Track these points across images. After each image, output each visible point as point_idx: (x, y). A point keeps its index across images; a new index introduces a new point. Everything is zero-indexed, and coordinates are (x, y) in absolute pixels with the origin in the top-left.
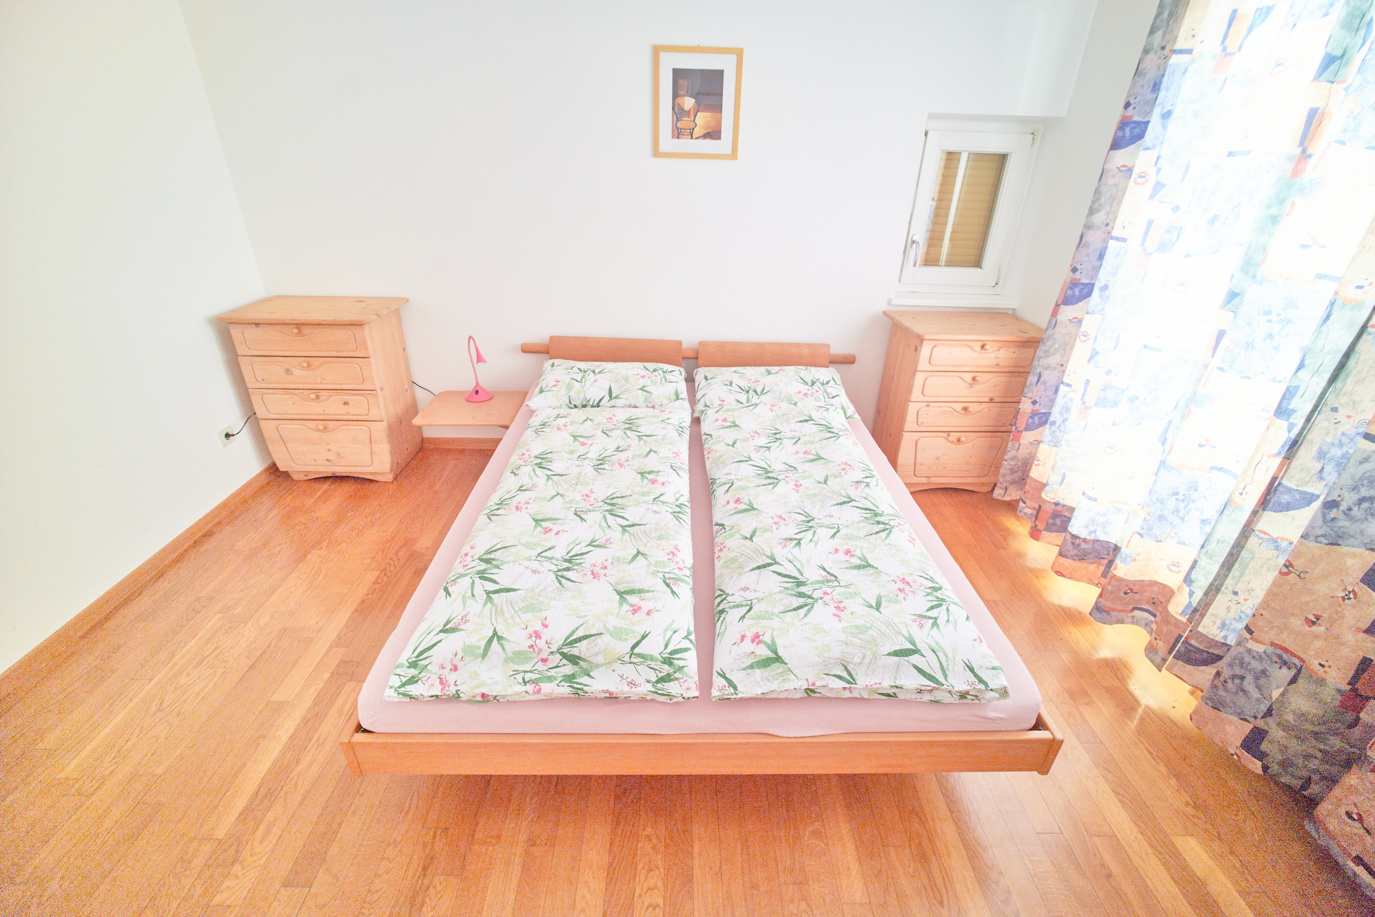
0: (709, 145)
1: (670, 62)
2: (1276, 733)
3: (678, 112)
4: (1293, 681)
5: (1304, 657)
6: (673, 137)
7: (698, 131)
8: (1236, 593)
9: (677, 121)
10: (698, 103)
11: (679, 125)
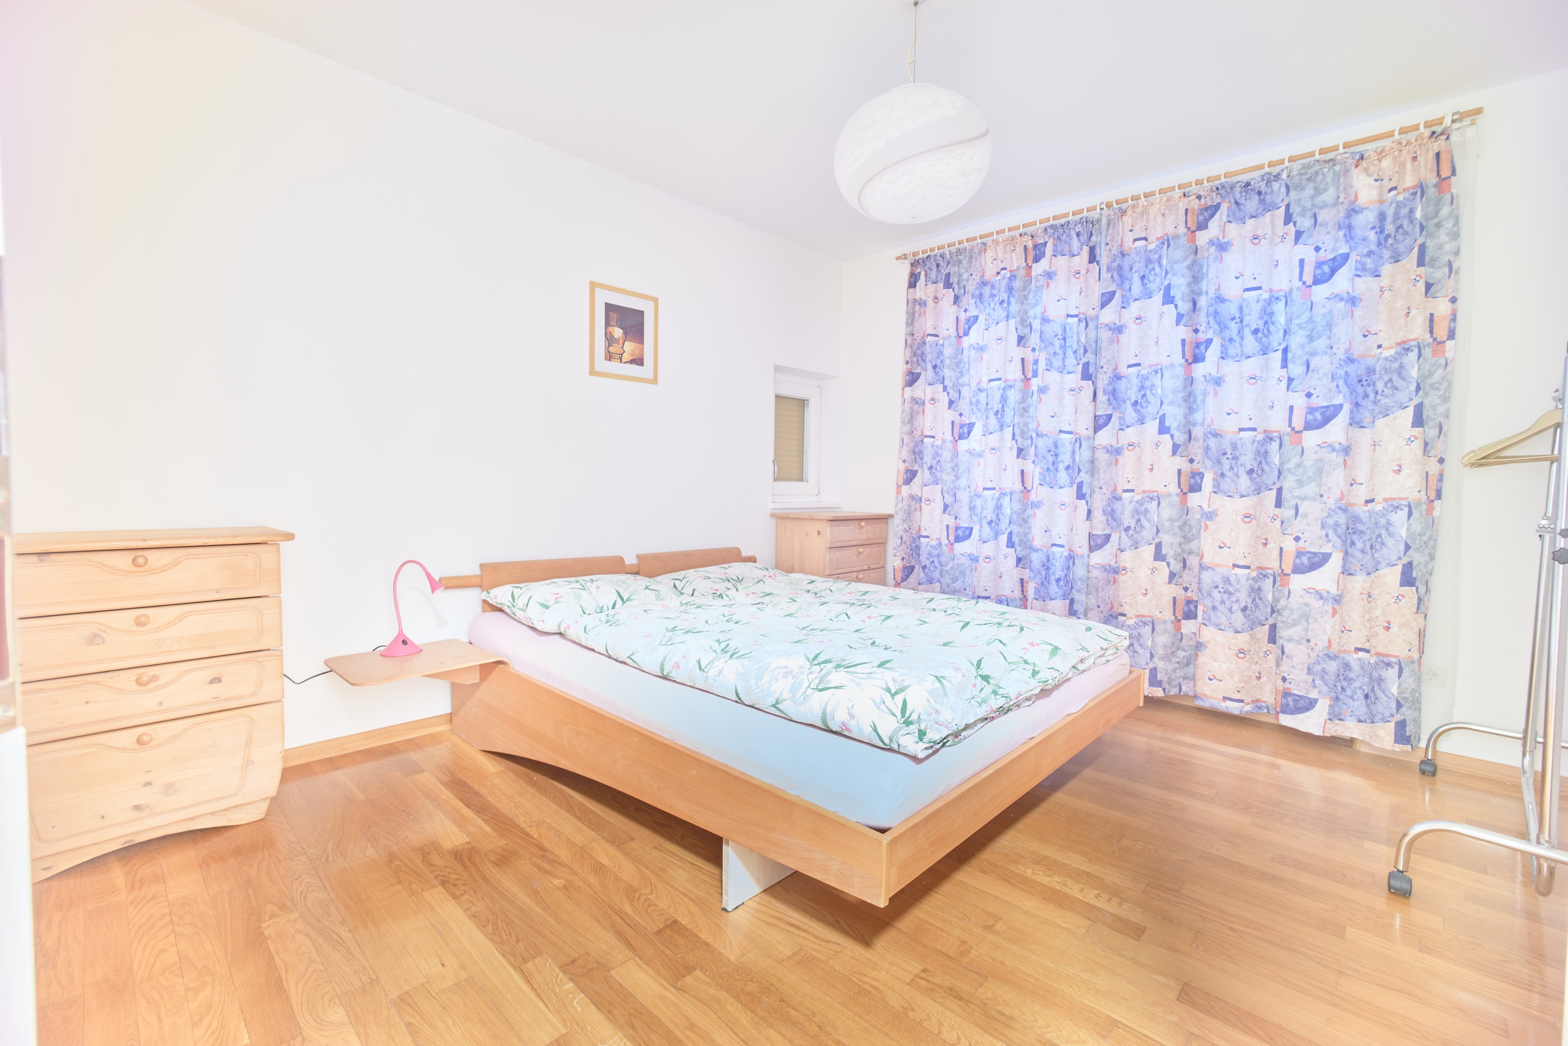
0: (634, 370)
1: (604, 297)
2: (1160, 665)
3: (610, 339)
4: (1153, 630)
5: (1151, 614)
6: (606, 359)
7: (626, 357)
8: (1099, 606)
9: (610, 345)
10: (625, 333)
11: (611, 349)
